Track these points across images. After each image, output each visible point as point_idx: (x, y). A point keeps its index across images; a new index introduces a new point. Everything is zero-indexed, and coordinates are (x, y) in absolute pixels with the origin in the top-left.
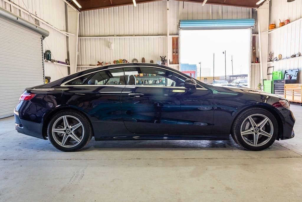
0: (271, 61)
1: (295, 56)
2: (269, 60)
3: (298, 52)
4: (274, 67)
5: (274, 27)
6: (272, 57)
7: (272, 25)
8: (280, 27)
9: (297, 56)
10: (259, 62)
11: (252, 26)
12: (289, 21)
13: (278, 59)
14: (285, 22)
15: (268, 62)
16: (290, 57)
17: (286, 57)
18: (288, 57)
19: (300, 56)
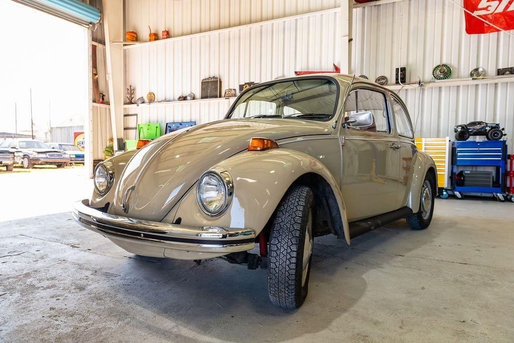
0: (131, 103)
1: (185, 98)
2: (128, 101)
3: (189, 93)
4: (136, 115)
5: (134, 37)
6: (133, 96)
7: (131, 34)
8: (150, 40)
9: (189, 98)
10: (108, 103)
11: (91, 23)
12: (168, 35)
13: (146, 100)
14: (160, 35)
15: (125, 104)
16: (174, 100)
17: (163, 99)
18: (168, 98)
19: (194, 98)
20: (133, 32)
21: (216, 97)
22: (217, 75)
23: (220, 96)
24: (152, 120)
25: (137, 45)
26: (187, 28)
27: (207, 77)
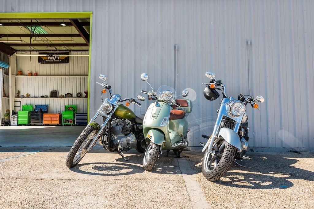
0: (18, 97)
1: (43, 97)
3: (45, 95)
4: (20, 101)
5: (21, 73)
6: (19, 94)
7: (19, 72)
8: (29, 75)
9: (45, 97)
10: (8, 97)
11: (4, 68)
12: (37, 74)
13: (25, 96)
14: (34, 74)
15: (15, 97)
16: (38, 97)
17: (34, 96)
18: (36, 96)
19: (47, 97)
20: (21, 71)
21: (56, 97)
22: (57, 90)
23: (58, 97)
24: (28, 103)
25: (22, 76)
26: (45, 73)
27: (53, 90)
